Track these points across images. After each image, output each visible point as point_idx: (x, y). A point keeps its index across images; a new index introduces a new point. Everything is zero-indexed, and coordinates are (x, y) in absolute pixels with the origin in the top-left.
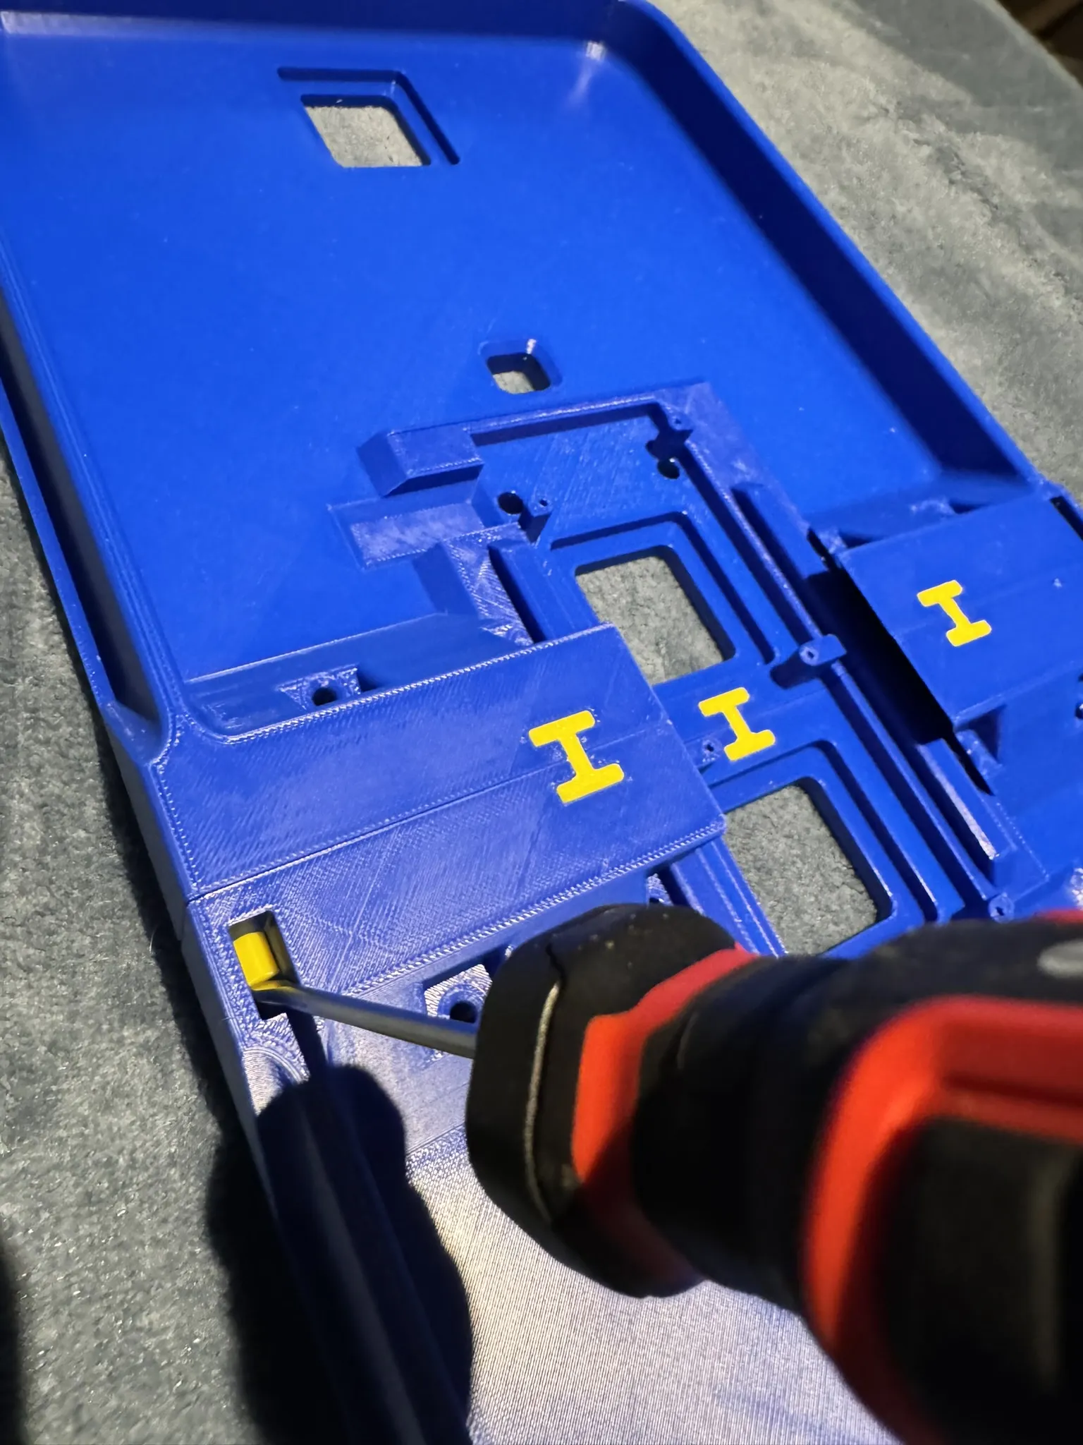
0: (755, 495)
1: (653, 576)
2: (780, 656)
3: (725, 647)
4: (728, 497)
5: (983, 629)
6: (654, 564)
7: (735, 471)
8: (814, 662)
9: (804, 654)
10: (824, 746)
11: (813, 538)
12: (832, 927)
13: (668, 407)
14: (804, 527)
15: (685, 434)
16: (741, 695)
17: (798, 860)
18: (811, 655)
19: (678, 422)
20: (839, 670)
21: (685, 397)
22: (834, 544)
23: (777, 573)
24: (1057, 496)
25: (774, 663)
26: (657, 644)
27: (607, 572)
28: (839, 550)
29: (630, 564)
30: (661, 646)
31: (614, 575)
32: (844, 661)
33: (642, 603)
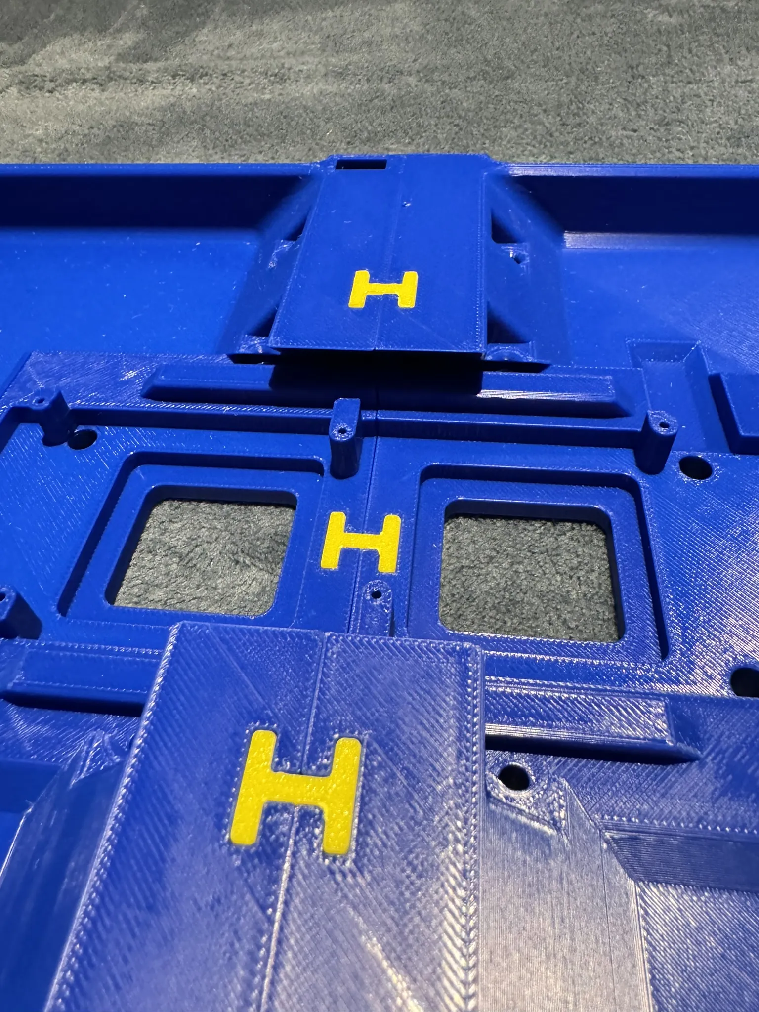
0: (163, 380)
1: (171, 521)
2: (324, 459)
3: (283, 500)
4: (149, 405)
5: (411, 278)
6: (161, 511)
7: (130, 382)
8: (351, 433)
9: (339, 437)
10: (429, 473)
11: (238, 358)
12: (593, 576)
13: (22, 400)
14: (223, 359)
15: (59, 402)
16: (337, 520)
17: (516, 566)
18: (343, 431)
19: (40, 401)
20: (370, 416)
21: (30, 379)
22: (258, 345)
23: (247, 410)
24: (335, 164)
25: (326, 468)
26: (237, 562)
27: (135, 565)
28: (264, 344)
29: (144, 536)
30: (241, 560)
31: (143, 559)
32: (364, 407)
33: (188, 549)
